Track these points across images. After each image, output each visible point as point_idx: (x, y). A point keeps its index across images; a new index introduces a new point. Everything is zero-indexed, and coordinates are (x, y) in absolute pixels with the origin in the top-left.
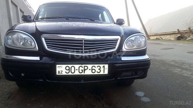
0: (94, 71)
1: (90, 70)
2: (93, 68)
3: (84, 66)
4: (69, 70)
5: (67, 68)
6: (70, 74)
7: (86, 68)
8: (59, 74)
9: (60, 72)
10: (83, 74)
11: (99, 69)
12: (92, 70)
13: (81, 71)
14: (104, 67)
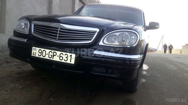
0: (61, 58)
1: (58, 56)
2: (61, 55)
3: (54, 52)
4: (41, 53)
5: (40, 51)
6: (41, 57)
7: (55, 54)
8: (33, 55)
9: (35, 54)
10: (51, 59)
11: (67, 57)
12: (60, 57)
13: (50, 56)
14: (71, 56)
